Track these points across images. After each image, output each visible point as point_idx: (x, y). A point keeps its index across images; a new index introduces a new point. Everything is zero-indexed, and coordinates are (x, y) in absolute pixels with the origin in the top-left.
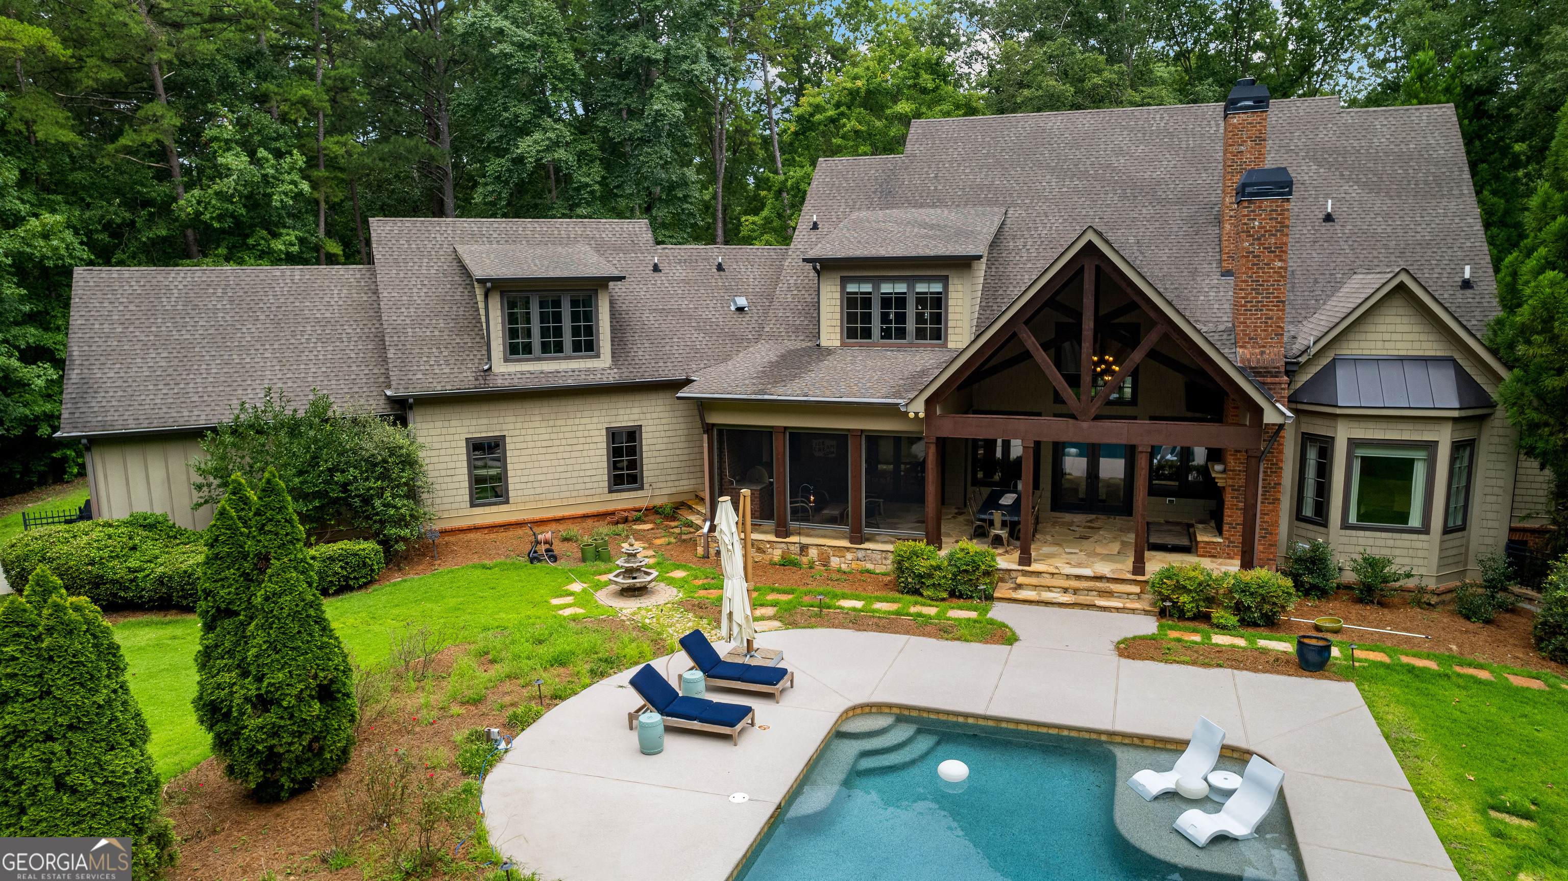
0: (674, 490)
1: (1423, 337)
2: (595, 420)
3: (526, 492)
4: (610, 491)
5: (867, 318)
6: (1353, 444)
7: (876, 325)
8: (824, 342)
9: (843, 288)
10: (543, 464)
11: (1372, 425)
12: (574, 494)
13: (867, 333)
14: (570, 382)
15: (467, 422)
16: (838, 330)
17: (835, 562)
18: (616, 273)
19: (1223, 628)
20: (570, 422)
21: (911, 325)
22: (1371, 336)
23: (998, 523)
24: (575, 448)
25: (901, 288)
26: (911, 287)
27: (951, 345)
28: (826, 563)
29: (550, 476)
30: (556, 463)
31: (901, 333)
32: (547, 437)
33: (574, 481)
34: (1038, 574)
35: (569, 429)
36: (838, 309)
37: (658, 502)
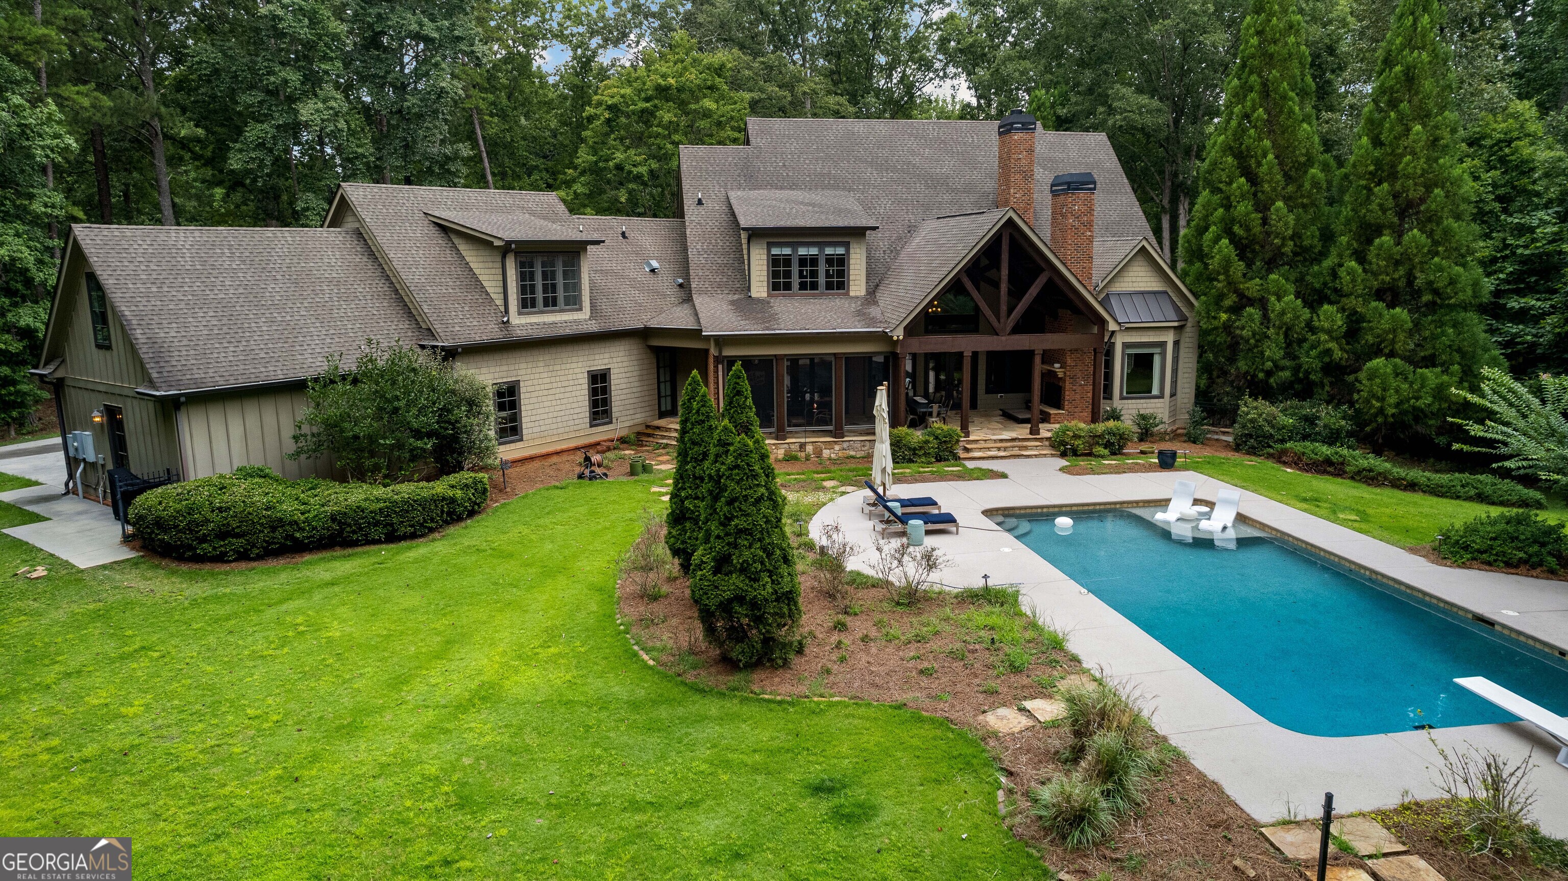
0: (631, 423)
1: (1152, 279)
2: (580, 365)
3: (535, 430)
4: (591, 426)
5: (788, 274)
6: (1126, 346)
7: (795, 281)
8: (754, 294)
9: (769, 251)
10: (546, 404)
11: (1134, 333)
12: (567, 429)
13: (788, 286)
14: (568, 331)
15: (492, 369)
16: (765, 284)
17: (826, 453)
18: (595, 236)
19: (1103, 457)
20: (563, 367)
21: (822, 280)
22: (1126, 279)
23: (935, 414)
24: (568, 389)
25: (814, 251)
26: (821, 250)
27: (852, 294)
28: (819, 454)
29: (551, 415)
30: (554, 403)
31: (814, 286)
32: (548, 380)
33: (566, 418)
34: (976, 441)
35: (562, 373)
36: (765, 268)
37: (623, 433)
